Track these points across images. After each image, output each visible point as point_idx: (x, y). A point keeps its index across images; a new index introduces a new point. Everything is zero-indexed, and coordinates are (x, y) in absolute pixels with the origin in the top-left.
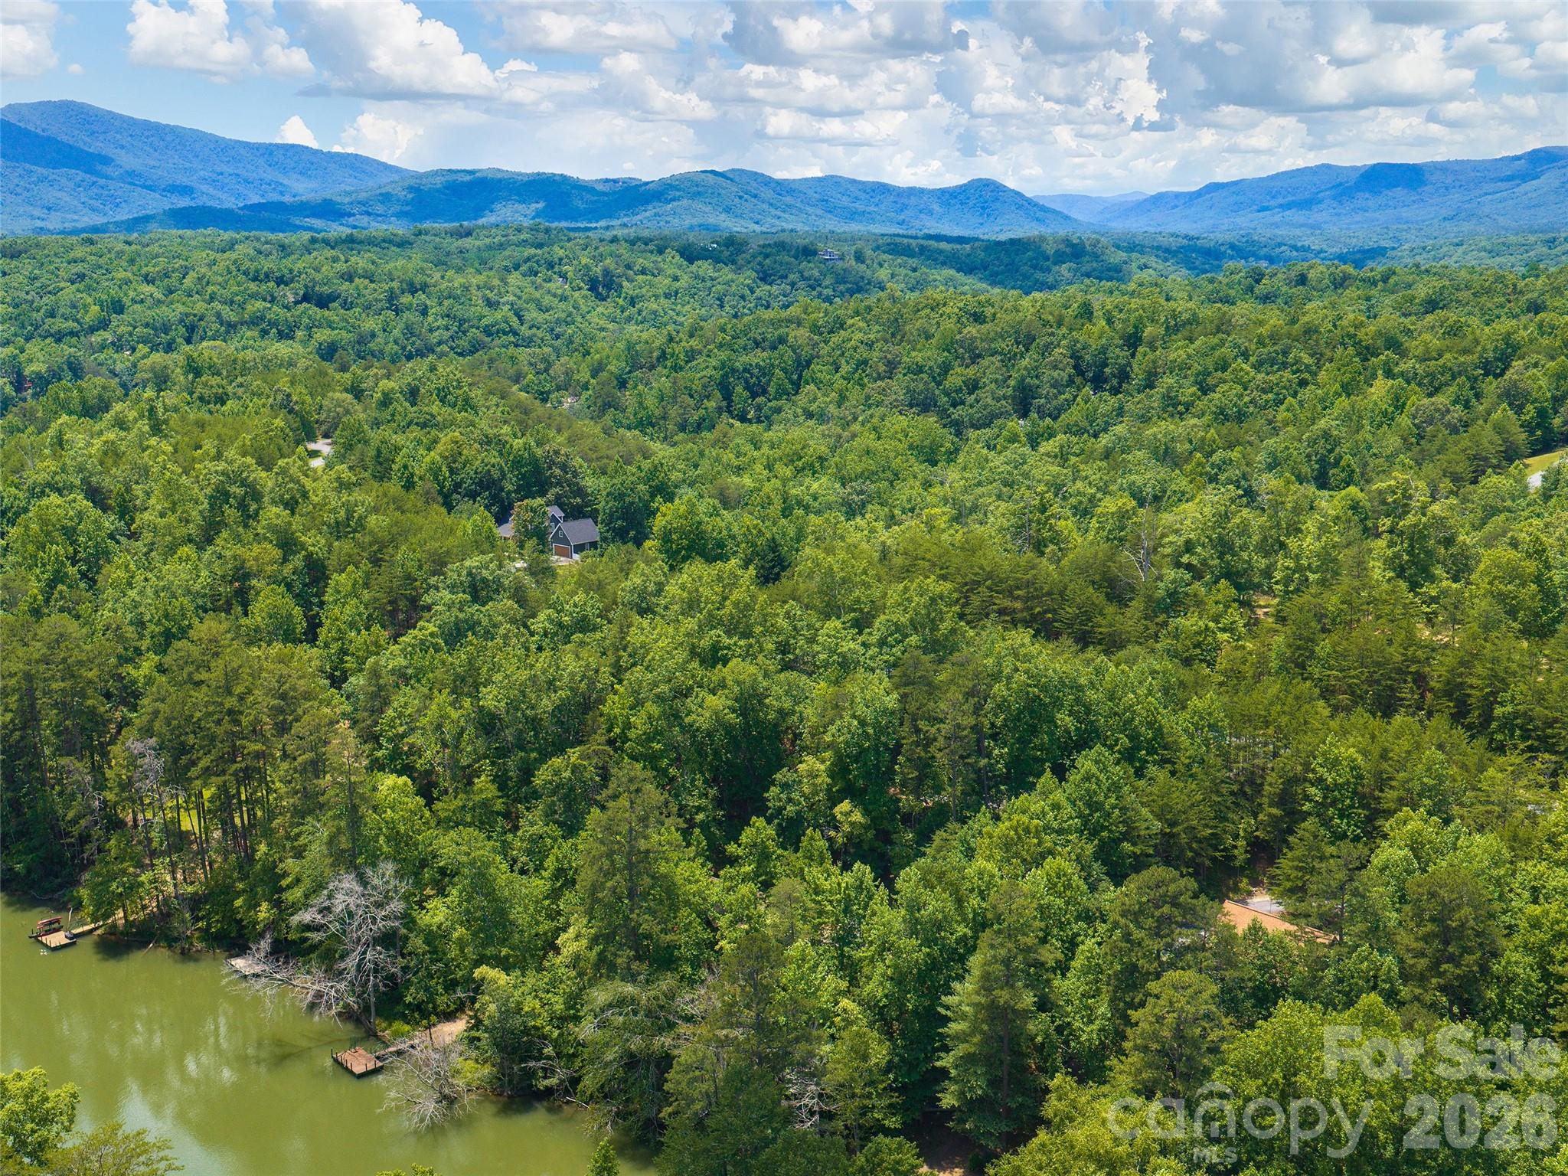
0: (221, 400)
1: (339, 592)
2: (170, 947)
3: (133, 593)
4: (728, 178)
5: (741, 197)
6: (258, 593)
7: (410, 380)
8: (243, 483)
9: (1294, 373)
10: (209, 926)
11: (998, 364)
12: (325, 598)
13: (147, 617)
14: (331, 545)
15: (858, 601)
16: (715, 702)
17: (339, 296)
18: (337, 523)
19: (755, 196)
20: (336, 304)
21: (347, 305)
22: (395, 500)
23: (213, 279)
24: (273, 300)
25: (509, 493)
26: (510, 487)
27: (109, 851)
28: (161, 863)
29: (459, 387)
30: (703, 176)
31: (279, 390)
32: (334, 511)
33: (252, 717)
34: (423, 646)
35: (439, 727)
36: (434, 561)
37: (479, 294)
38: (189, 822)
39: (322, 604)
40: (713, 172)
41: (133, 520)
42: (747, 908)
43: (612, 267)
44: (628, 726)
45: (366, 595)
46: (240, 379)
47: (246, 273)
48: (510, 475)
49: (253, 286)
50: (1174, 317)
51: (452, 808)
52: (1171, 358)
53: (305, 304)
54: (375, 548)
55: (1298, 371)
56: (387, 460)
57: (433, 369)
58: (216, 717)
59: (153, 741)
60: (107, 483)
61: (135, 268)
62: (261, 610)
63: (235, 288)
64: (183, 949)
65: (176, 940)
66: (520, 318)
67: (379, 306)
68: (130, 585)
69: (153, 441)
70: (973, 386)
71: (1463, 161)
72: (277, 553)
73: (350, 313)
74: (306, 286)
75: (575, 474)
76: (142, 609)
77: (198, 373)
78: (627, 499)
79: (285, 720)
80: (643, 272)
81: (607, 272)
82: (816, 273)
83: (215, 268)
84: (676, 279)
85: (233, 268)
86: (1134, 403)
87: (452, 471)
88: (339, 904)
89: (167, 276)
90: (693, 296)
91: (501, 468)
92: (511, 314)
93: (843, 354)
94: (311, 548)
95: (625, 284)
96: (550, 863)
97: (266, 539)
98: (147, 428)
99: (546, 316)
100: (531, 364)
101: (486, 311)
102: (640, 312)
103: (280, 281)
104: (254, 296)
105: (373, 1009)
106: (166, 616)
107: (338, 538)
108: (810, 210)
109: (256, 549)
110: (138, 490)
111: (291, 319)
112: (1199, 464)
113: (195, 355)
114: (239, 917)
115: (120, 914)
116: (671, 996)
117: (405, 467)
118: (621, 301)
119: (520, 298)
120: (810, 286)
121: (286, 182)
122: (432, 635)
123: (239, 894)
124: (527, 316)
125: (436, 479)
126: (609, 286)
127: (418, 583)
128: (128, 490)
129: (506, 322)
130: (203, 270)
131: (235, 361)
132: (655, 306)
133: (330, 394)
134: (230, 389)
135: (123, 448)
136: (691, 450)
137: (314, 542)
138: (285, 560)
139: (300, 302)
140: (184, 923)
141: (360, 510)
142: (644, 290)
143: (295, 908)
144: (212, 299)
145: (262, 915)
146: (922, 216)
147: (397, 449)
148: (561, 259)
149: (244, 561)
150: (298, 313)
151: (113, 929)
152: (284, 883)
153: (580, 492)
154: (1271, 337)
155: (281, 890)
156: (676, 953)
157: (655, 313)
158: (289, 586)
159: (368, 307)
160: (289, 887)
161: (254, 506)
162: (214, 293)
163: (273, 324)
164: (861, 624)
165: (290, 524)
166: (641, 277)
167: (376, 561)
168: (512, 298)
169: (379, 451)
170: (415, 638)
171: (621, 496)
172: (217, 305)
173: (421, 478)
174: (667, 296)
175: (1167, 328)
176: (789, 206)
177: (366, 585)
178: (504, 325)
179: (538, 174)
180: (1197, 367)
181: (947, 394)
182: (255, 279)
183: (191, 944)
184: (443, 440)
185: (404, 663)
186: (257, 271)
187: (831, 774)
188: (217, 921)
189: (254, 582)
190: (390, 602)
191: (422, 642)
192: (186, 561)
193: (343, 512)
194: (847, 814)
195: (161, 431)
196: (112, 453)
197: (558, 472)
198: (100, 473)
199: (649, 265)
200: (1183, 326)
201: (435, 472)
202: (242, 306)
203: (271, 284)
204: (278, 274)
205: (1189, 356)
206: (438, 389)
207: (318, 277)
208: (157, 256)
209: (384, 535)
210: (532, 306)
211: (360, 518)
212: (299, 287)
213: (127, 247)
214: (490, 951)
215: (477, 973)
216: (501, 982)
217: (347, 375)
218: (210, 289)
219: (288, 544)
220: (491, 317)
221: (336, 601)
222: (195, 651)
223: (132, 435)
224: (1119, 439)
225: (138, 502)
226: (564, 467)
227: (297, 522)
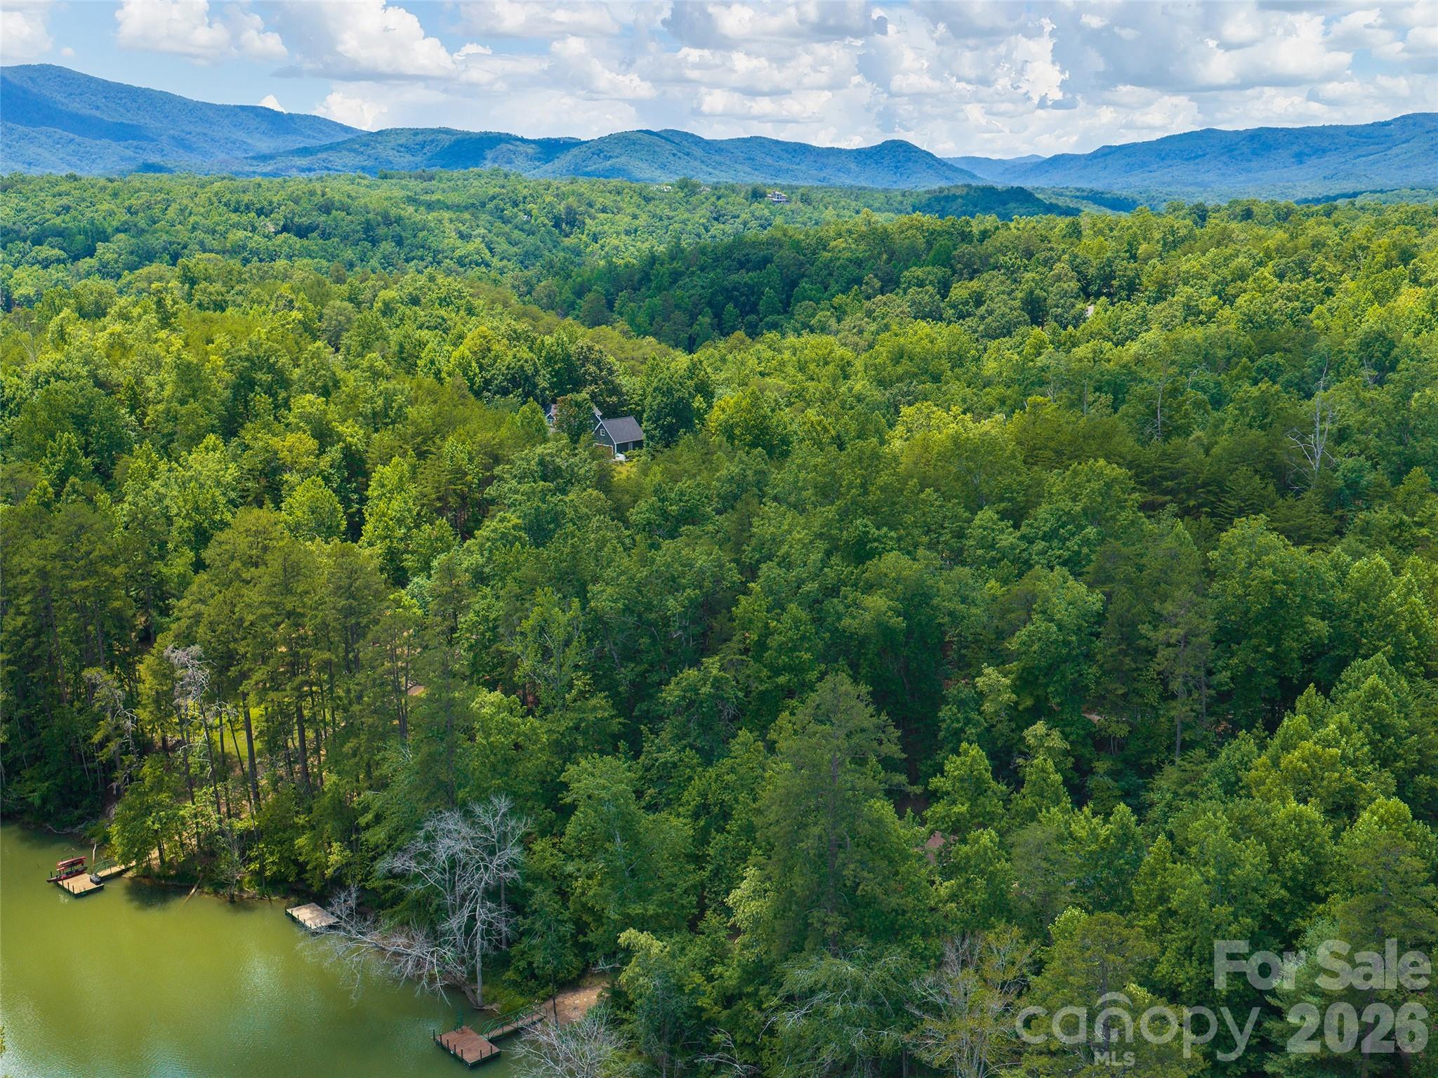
0: (220, 306)
1: (383, 486)
2: (216, 893)
3: (156, 485)
4: (663, 138)
5: (674, 155)
6: (292, 489)
7: (411, 289)
8: (271, 369)
9: (1318, 281)
10: (263, 868)
11: (1003, 278)
12: (369, 493)
13: (174, 511)
14: (368, 437)
15: (1008, 488)
16: (877, 602)
17: (318, 226)
18: (375, 414)
19: (688, 154)
20: (315, 234)
21: (325, 236)
22: (430, 392)
23: (195, 210)
24: (254, 230)
25: (544, 389)
26: (546, 385)
27: (143, 780)
28: (204, 794)
29: (460, 297)
30: (640, 135)
31: (280, 296)
32: (371, 400)
33: (319, 620)
34: (506, 540)
35: (542, 631)
36: (485, 454)
37: (452, 227)
38: (235, 744)
39: (363, 500)
40: (648, 132)
41: (145, 414)
42: (991, 863)
43: (575, 205)
44: (767, 632)
45: (413, 489)
46: (238, 288)
47: (227, 205)
48: (543, 372)
49: (234, 217)
50: (1173, 233)
51: (562, 729)
52: (1184, 268)
53: (285, 234)
54: (419, 439)
55: (1322, 279)
56: (411, 355)
57: (432, 279)
58: (273, 620)
59: (196, 649)
60: (116, 375)
61: (118, 201)
62: (302, 504)
63: (217, 218)
64: (232, 896)
65: (223, 885)
66: (491, 250)
67: (357, 236)
68: (152, 476)
69: (163, 334)
70: (979, 300)
71: (1337, 127)
72: (312, 444)
73: (329, 242)
74: (286, 217)
75: (611, 372)
76: (167, 502)
77: (193, 282)
78: (676, 395)
79: (358, 624)
80: (604, 210)
81: (570, 210)
82: (766, 212)
83: (196, 200)
84: (635, 217)
85: (214, 199)
86: (1159, 312)
87: (481, 367)
88: (444, 848)
89: (149, 208)
90: (651, 233)
91: (535, 364)
92: (483, 245)
93: (831, 274)
94: (349, 439)
95: (588, 221)
96: (691, 796)
97: (299, 428)
98: (155, 321)
99: (515, 249)
100: (514, 287)
101: (459, 243)
102: (602, 247)
103: (260, 212)
104: (236, 226)
105: (479, 978)
106: (197, 509)
107: (376, 430)
108: (738, 167)
109: (291, 439)
110: (150, 381)
111: (271, 248)
112: (1245, 368)
113: (191, 265)
114: (301, 859)
115: (155, 853)
116: (900, 977)
117: (432, 362)
118: (584, 237)
119: (490, 231)
120: (761, 226)
121: (249, 141)
122: (515, 527)
123: (300, 830)
124: (498, 249)
125: (465, 374)
126: (572, 223)
127: (469, 478)
128: (139, 381)
129: (478, 253)
130: (185, 202)
131: (230, 272)
132: (616, 242)
133: (331, 303)
134: (229, 297)
135: (130, 342)
136: (712, 355)
137: (351, 432)
138: (321, 452)
139: (281, 232)
140: (230, 864)
141: (400, 399)
142: (606, 227)
143: (377, 853)
144: (194, 228)
145: (333, 858)
146: (841, 174)
147: (422, 344)
148: (525, 198)
149: (276, 453)
150: (278, 242)
151: (147, 873)
152: (363, 821)
153: (615, 390)
154: (1278, 250)
155: (358, 830)
156: (901, 920)
157: (616, 248)
158: (327, 480)
159: (345, 238)
160: (368, 827)
161: (283, 394)
162: (197, 223)
163: (255, 253)
164: (1015, 516)
165: (325, 412)
166: (602, 216)
167: (422, 455)
168: (482, 231)
169: (401, 346)
170: (494, 531)
171: (670, 391)
172: (199, 234)
173: (449, 375)
174: (628, 233)
175: (1165, 245)
176: (720, 164)
177: (413, 478)
178: (476, 257)
179: (486, 133)
180: (1213, 278)
181: (954, 307)
182: (236, 210)
183: (241, 890)
184: (470, 335)
185: (481, 561)
186: (238, 202)
187: (1015, 688)
188: (273, 863)
189: (286, 476)
190: (439, 499)
191: (504, 535)
192: (214, 450)
193: (380, 402)
194: (1041, 739)
195: (169, 325)
196: (119, 346)
197: (592, 369)
198: (108, 366)
199: (609, 203)
200: (1183, 241)
201: (464, 367)
202: (224, 235)
203: (253, 214)
204: (258, 206)
205: (1203, 267)
206: (439, 298)
207: (297, 209)
208: (139, 190)
209: (427, 425)
210: (502, 240)
211: (400, 408)
212: (279, 216)
213: (109, 184)
214: (636, 909)
215: (624, 937)
216: (655, 951)
217: (345, 287)
218: (192, 219)
219: (324, 435)
220: (464, 249)
221: (379, 498)
222: (243, 543)
223: (140, 328)
224: (1150, 345)
225: (150, 395)
226: (598, 363)
227: (333, 412)
